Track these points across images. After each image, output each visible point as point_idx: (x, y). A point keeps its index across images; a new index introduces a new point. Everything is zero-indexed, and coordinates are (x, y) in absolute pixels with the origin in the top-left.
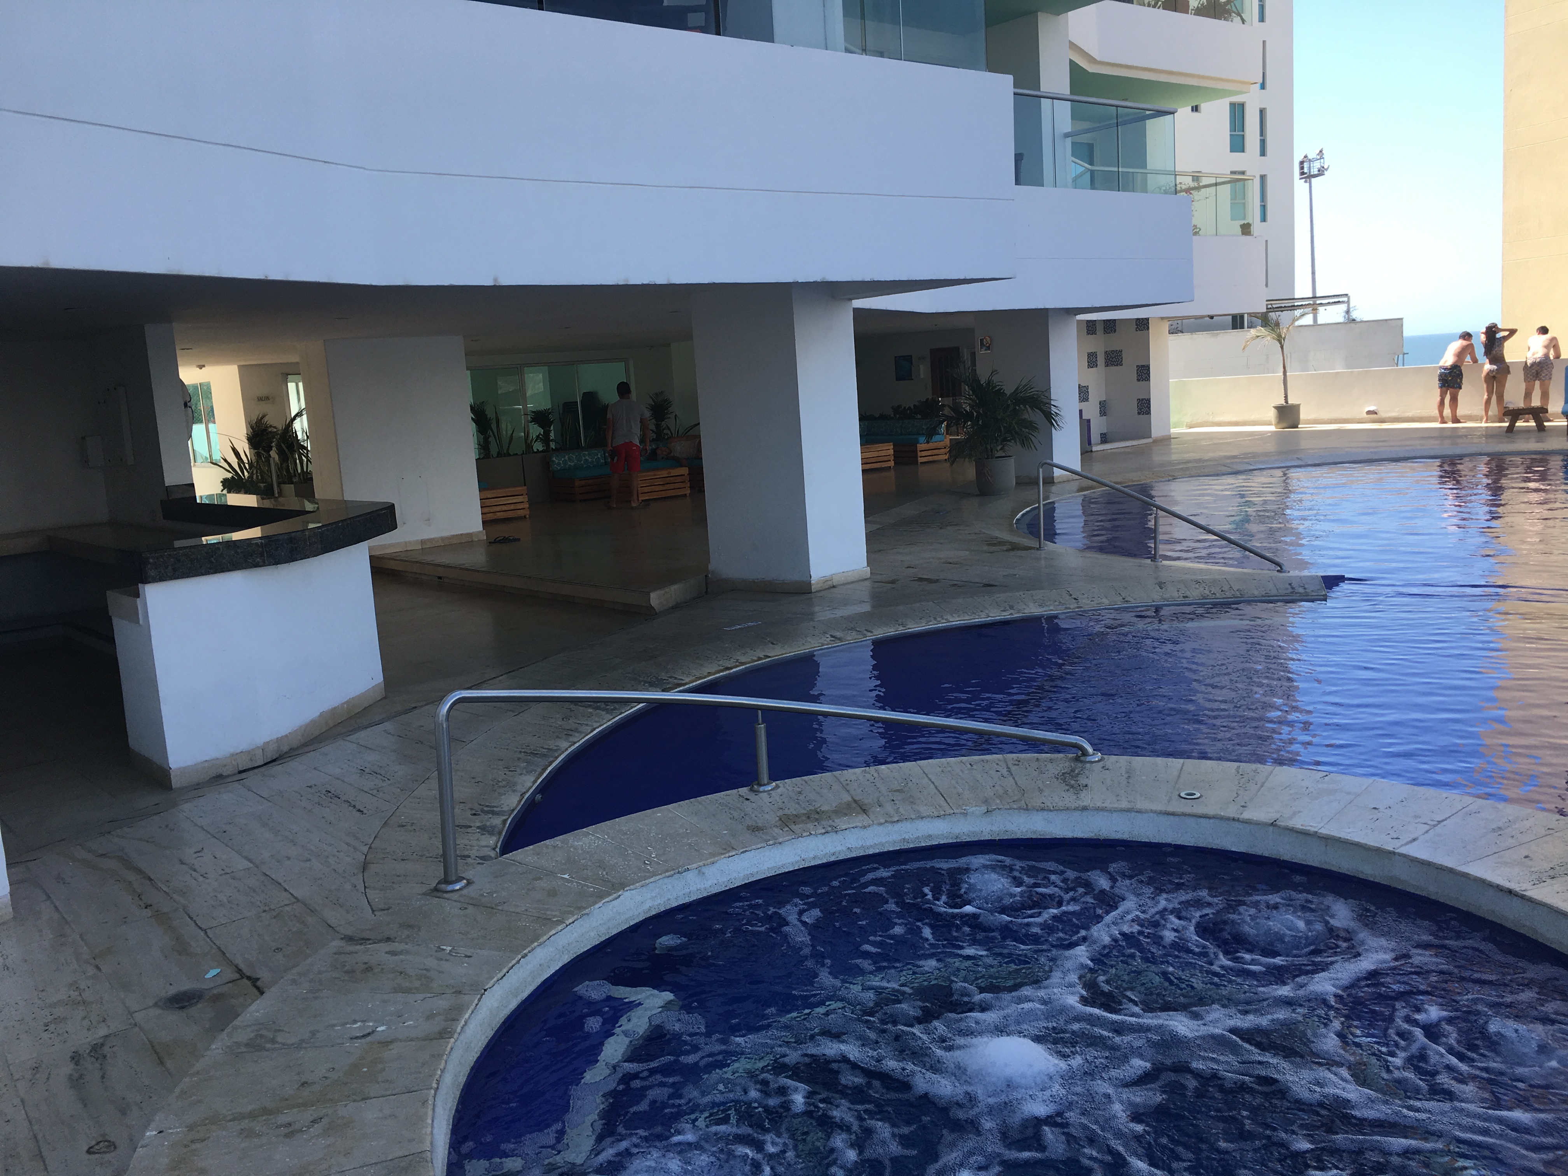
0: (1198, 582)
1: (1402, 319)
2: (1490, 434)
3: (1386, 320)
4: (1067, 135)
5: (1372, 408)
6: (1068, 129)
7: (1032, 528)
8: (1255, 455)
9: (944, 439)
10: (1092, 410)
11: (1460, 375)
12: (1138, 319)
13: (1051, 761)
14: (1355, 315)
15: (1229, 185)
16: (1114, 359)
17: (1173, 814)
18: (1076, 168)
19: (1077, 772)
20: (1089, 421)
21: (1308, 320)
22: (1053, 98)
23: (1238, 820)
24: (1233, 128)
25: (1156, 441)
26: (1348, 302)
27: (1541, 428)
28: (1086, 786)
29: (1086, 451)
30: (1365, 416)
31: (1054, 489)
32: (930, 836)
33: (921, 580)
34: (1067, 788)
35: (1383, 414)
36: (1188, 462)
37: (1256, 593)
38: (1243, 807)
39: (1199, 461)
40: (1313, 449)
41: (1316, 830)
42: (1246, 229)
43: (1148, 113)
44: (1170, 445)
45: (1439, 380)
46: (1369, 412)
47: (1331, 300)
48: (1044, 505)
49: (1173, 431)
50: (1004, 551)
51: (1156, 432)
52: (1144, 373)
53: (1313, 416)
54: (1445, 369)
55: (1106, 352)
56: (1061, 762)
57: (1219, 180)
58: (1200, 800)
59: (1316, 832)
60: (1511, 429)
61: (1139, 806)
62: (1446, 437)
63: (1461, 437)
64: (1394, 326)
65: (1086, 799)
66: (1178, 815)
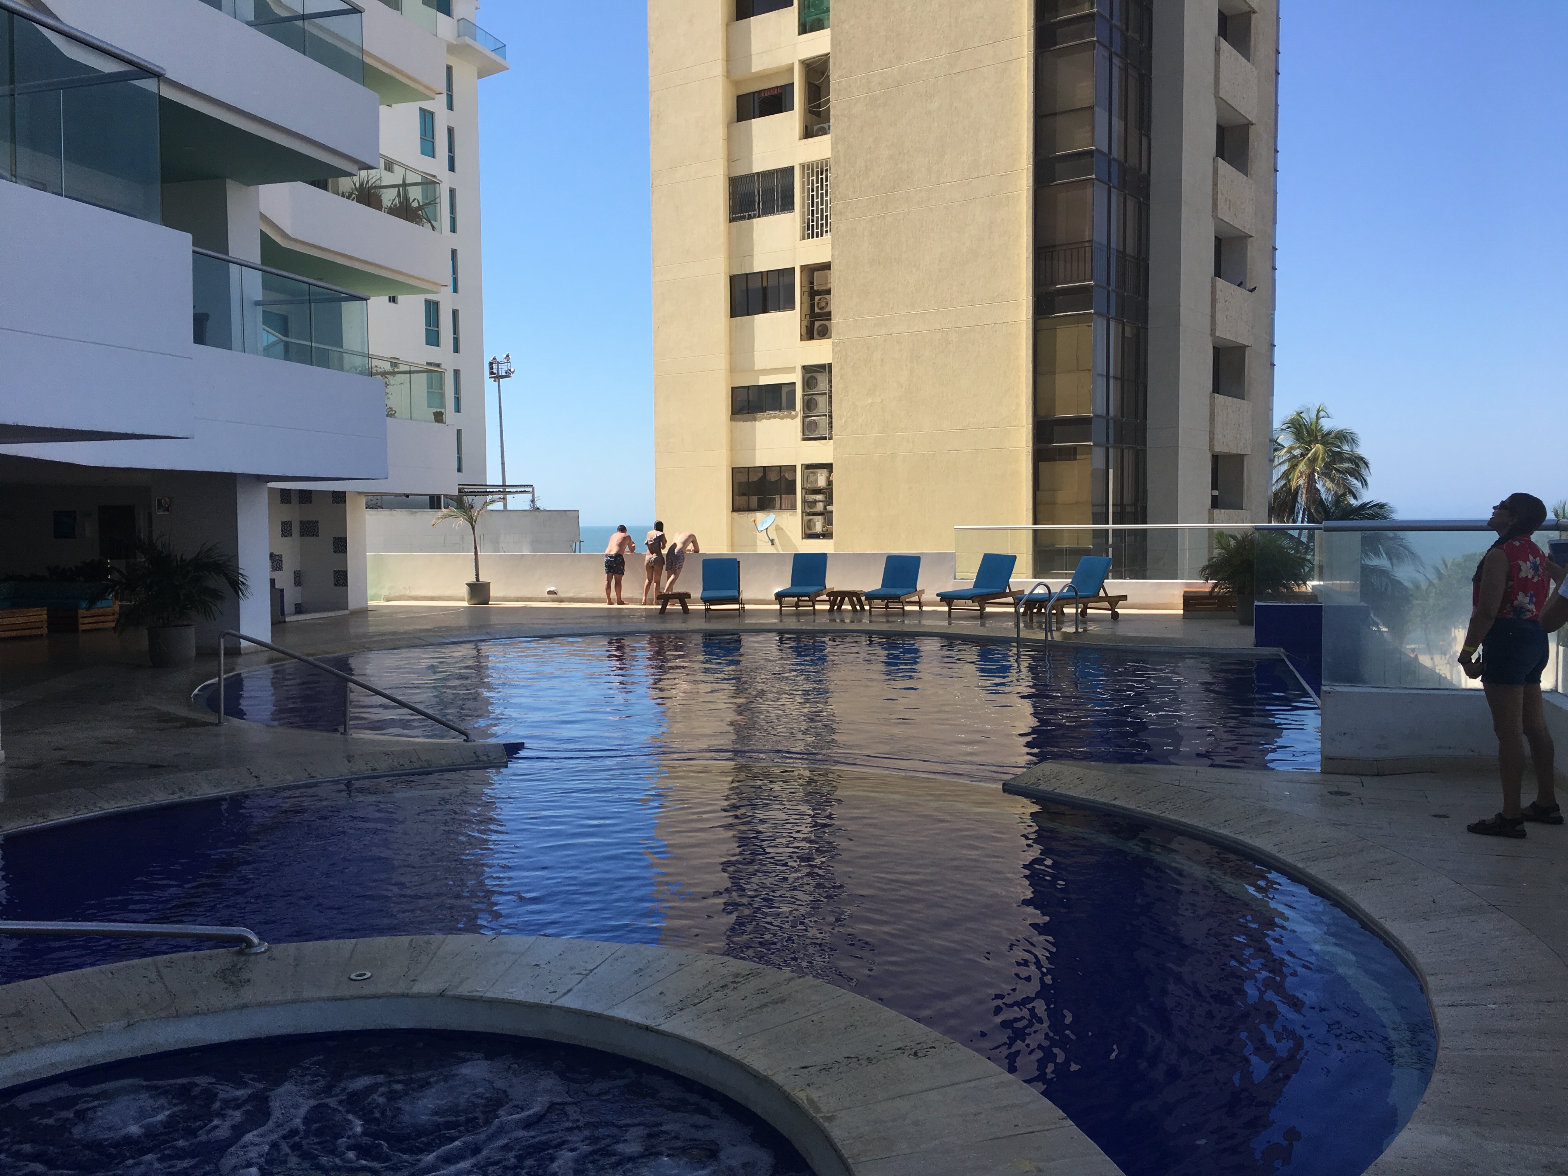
0: (386, 754)
1: (578, 511)
2: (649, 615)
3: (565, 511)
4: (257, 303)
5: (552, 589)
6: (259, 297)
7: (212, 704)
8: (448, 629)
9: (111, 605)
10: (285, 580)
11: (623, 563)
12: (334, 492)
13: (211, 958)
14: (540, 504)
15: (425, 375)
16: (309, 529)
17: (341, 999)
18: (269, 337)
19: (238, 967)
20: (282, 591)
21: (499, 506)
22: (241, 265)
23: (407, 996)
24: (428, 323)
25: (354, 613)
26: (533, 491)
27: (685, 610)
28: (249, 981)
29: (278, 621)
30: (547, 595)
31: (240, 660)
32: (53, 1064)
33: (71, 763)
34: (227, 985)
35: (562, 595)
36: (383, 634)
37: (443, 762)
38: (414, 981)
39: (395, 633)
40: (501, 624)
41: (481, 994)
42: (439, 417)
43: (343, 295)
44: (367, 617)
45: (606, 566)
46: (550, 592)
47: (519, 490)
48: (225, 679)
49: (370, 603)
50: (176, 727)
51: (353, 603)
52: (340, 545)
53: (501, 594)
54: (610, 557)
55: (301, 522)
56: (223, 957)
57: (413, 369)
58: (372, 979)
59: (482, 996)
60: (663, 611)
61: (306, 995)
62: (613, 617)
63: (624, 617)
64: (571, 516)
65: (248, 995)
66: (347, 999)
